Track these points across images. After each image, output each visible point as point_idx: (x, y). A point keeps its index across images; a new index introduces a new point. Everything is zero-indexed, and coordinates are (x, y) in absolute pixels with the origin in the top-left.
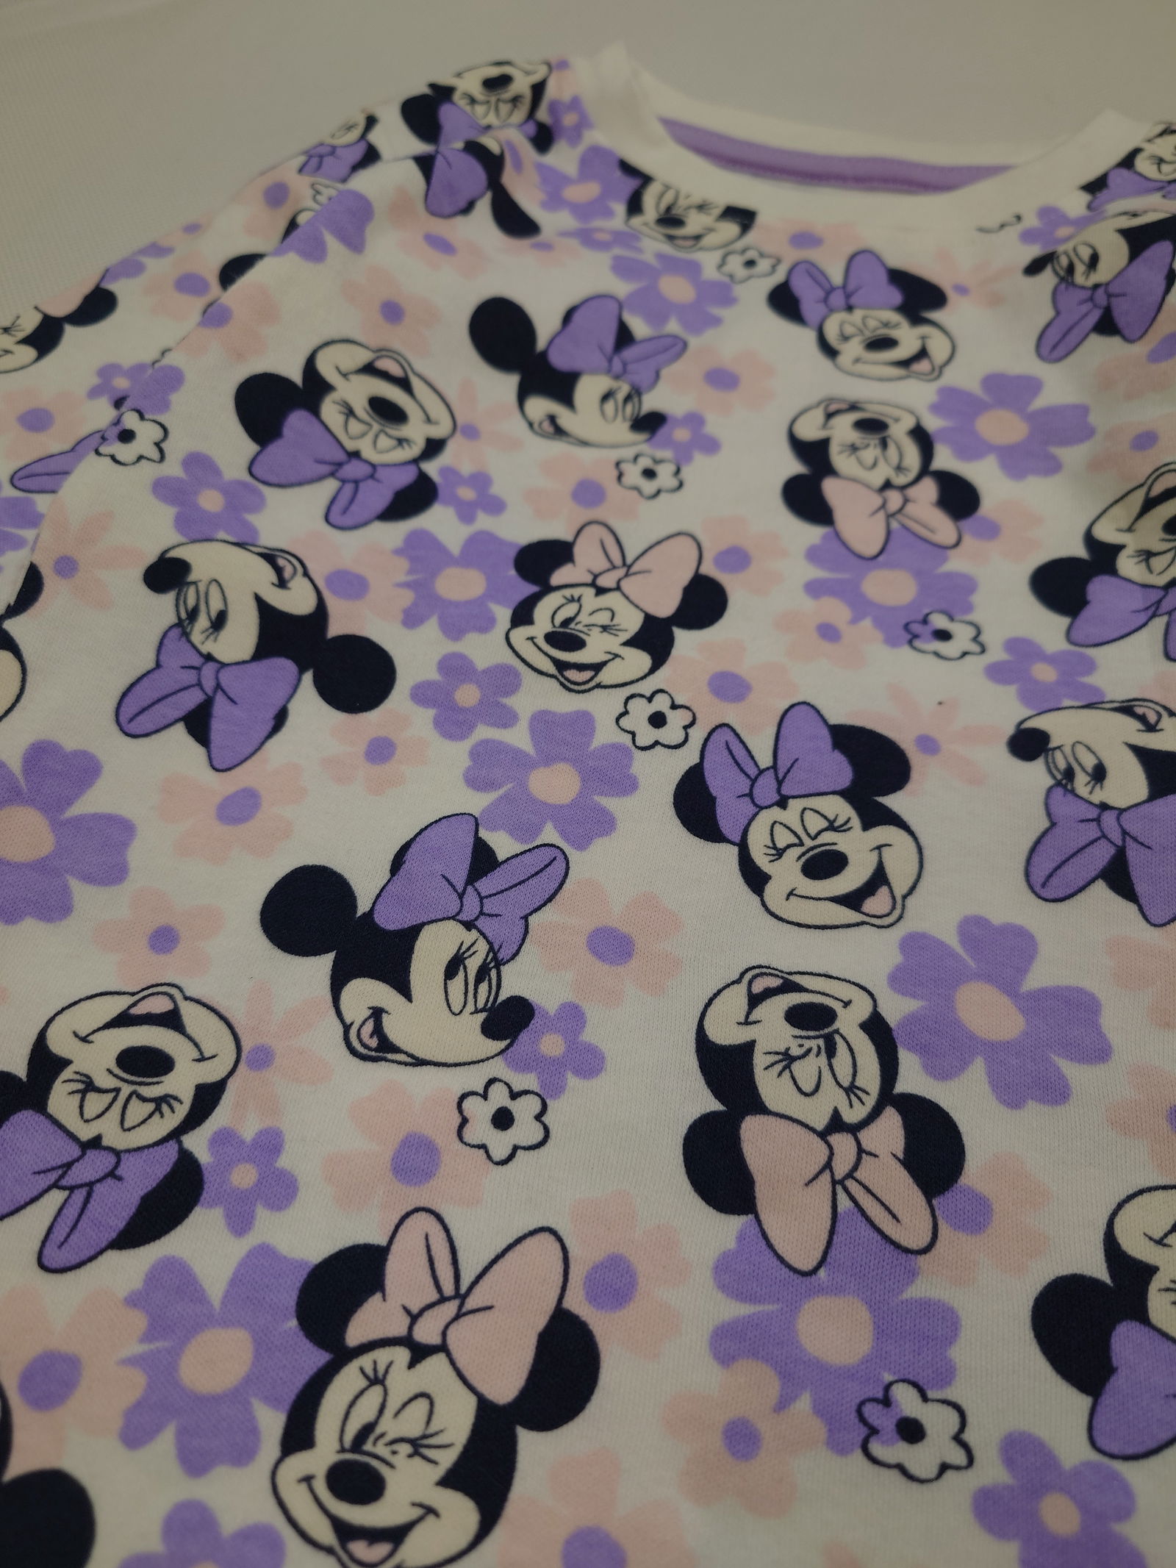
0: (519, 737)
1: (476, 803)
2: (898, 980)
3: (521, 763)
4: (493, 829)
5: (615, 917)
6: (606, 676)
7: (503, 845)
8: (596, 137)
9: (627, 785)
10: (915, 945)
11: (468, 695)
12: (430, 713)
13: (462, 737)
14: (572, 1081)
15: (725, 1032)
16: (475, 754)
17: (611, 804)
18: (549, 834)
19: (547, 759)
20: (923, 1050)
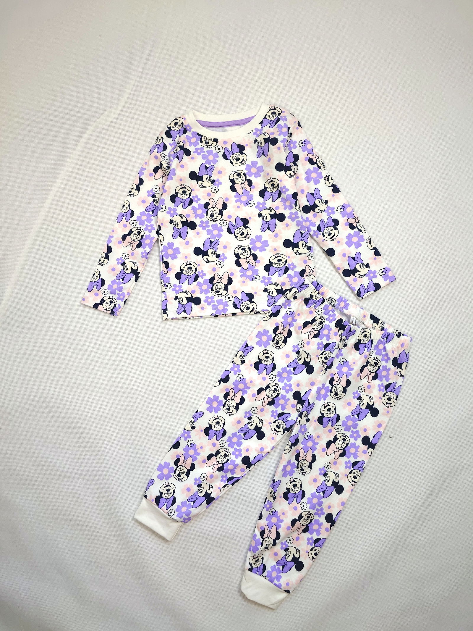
0: (211, 228)
1: (209, 236)
2: (250, 244)
3: (212, 231)
4: (211, 239)
5: (225, 244)
6: (217, 219)
7: (213, 240)
8: (193, 130)
9: (222, 231)
10: (252, 240)
11: (204, 225)
12: (201, 228)
13: (205, 229)
14: (225, 260)
15: (236, 252)
16: (207, 231)
17: (221, 233)
18: (217, 238)
19: (214, 230)
20: (253, 249)
